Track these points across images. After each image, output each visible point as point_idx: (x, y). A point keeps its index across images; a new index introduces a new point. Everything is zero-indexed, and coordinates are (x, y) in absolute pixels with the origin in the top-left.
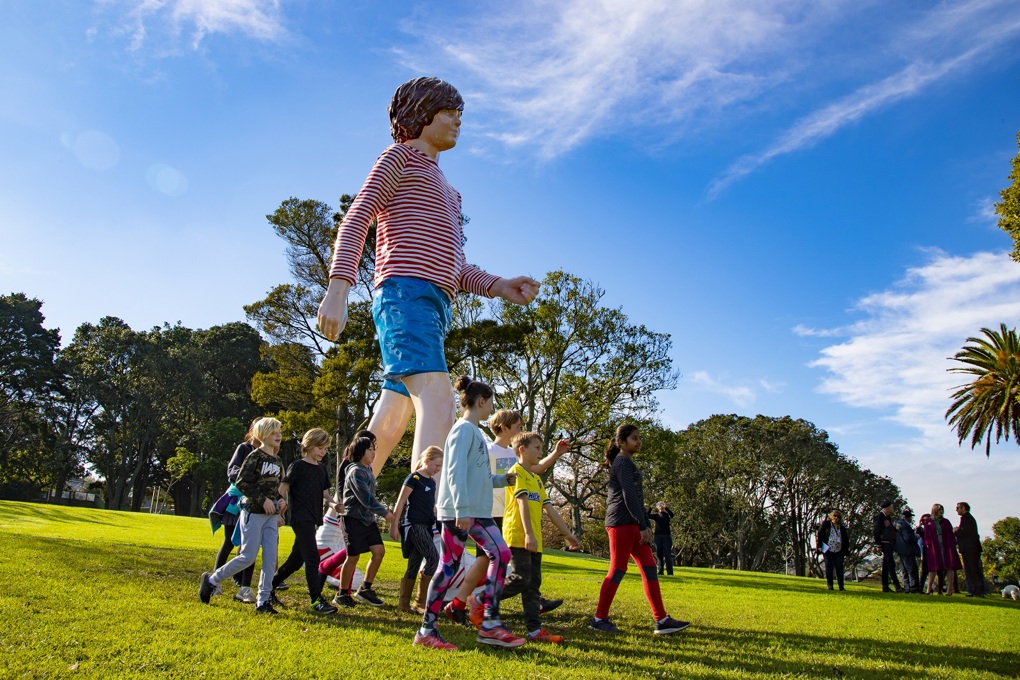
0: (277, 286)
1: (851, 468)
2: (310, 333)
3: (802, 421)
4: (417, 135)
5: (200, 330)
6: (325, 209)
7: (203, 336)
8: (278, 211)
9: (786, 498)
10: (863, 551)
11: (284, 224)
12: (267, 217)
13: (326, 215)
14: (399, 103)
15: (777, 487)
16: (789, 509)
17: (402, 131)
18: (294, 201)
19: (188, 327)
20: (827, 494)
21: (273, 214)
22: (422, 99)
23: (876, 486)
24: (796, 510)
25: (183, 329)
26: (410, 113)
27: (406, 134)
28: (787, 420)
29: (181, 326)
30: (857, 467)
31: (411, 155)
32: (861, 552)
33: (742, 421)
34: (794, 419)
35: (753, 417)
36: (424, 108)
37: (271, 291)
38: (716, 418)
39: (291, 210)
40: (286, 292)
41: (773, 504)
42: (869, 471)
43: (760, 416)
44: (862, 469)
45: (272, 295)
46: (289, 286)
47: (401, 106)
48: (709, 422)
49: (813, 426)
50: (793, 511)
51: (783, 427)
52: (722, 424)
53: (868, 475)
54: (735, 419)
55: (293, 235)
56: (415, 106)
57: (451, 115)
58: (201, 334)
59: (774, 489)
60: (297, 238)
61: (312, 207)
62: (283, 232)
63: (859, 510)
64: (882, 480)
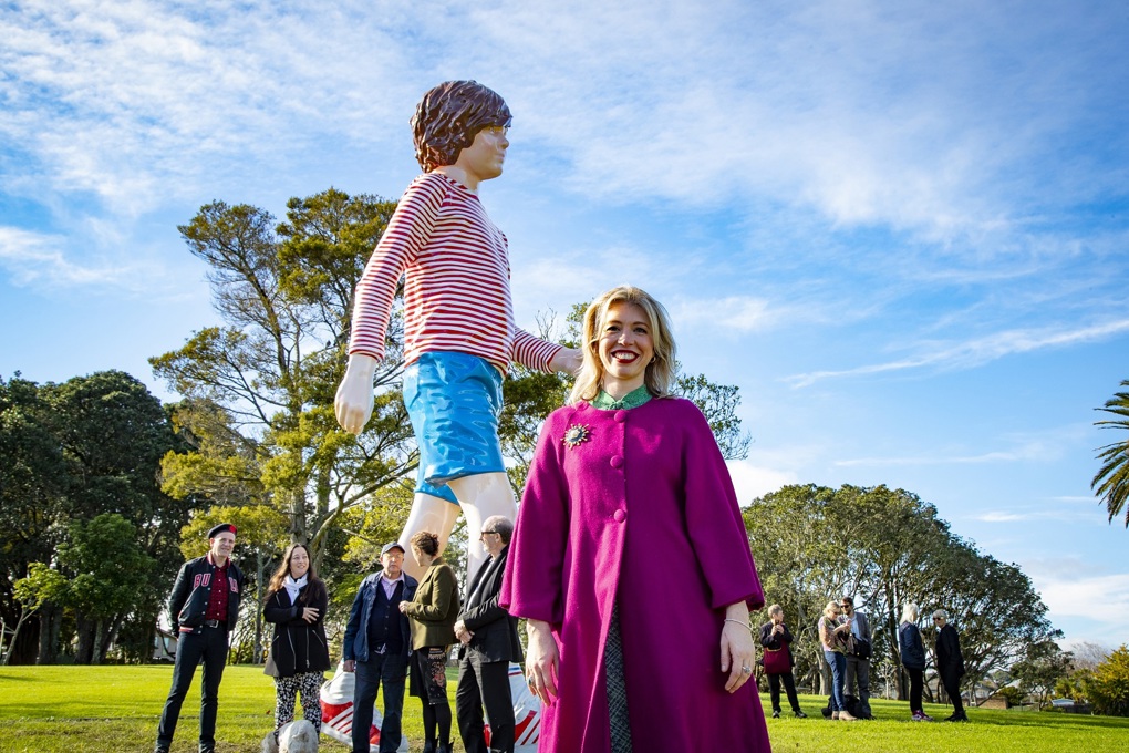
0: (200, 330)
1: (966, 553)
2: (248, 394)
3: (902, 491)
4: (452, 161)
5: (51, 384)
6: (266, 217)
7: (57, 393)
8: (196, 220)
9: (882, 594)
10: (984, 663)
11: (203, 237)
12: (180, 228)
13: (267, 226)
14: (428, 116)
15: (870, 580)
16: (887, 610)
17: (432, 154)
18: (219, 206)
19: (31, 380)
20: (935, 589)
21: (188, 224)
22: (460, 113)
23: (1001, 577)
24: (896, 610)
25: (23, 382)
26: (442, 132)
27: (437, 157)
28: (882, 490)
29: (20, 378)
30: (974, 552)
31: (449, 189)
32: (981, 665)
33: (824, 494)
34: (892, 489)
35: (837, 487)
36: (463, 125)
37: (192, 337)
38: (789, 491)
39: (213, 219)
40: (213, 337)
41: (865, 604)
42: (991, 557)
43: (846, 486)
44: (981, 554)
45: (193, 343)
46: (217, 329)
47: (429, 121)
48: (780, 494)
49: (917, 498)
50: (892, 614)
51: (877, 501)
52: (797, 498)
53: (990, 562)
54: (814, 489)
55: (215, 253)
56: (449, 121)
57: (496, 134)
58: (52, 388)
59: (866, 583)
60: (222, 258)
61: (246, 215)
62: (201, 249)
63: (978, 608)
64: (1008, 568)
